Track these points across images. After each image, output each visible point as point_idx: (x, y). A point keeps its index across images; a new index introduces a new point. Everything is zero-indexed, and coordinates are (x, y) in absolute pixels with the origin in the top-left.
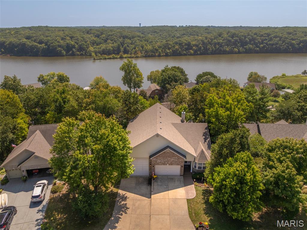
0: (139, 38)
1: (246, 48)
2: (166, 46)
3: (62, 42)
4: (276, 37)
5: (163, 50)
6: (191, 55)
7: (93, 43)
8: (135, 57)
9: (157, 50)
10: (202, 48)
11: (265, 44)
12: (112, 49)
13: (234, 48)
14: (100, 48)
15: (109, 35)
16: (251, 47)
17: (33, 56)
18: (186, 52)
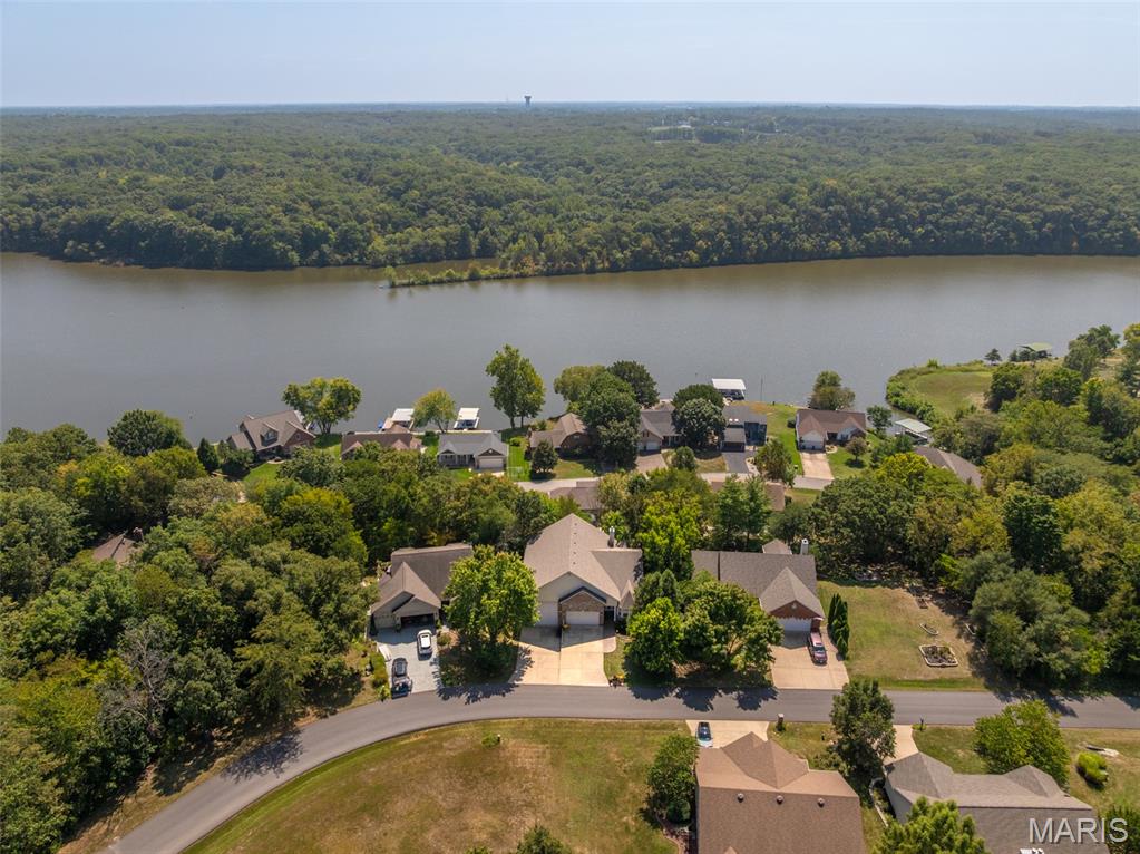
0: (527, 201)
1: (867, 239)
2: (614, 239)
3: (285, 220)
4: (967, 201)
5: (605, 252)
6: (691, 265)
7: (385, 223)
8: (517, 277)
9: (583, 252)
10: (726, 242)
11: (930, 227)
12: (442, 242)
13: (828, 241)
14: (407, 242)
15: (433, 193)
16: (885, 235)
17: (198, 267)
18: (675, 257)
